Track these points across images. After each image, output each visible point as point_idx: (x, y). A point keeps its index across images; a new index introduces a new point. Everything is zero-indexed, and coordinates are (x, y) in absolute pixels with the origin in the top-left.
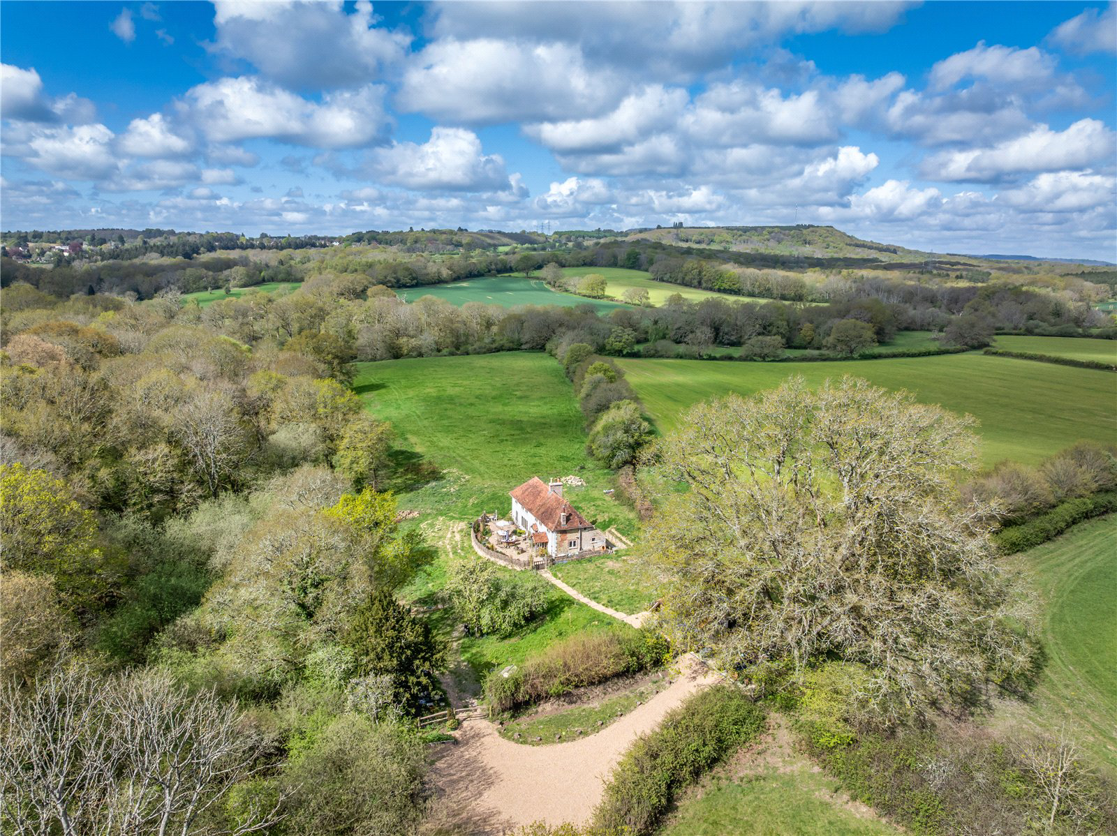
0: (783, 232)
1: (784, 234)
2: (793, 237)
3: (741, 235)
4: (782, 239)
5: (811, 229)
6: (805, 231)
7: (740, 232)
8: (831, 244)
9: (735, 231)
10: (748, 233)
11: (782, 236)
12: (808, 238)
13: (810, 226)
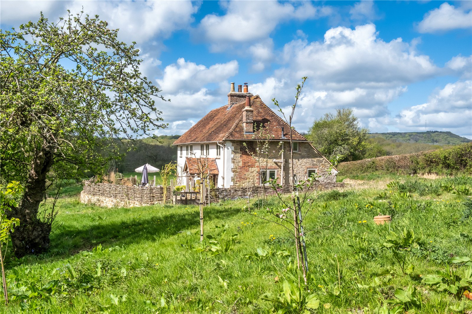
0: (419, 135)
1: (419, 136)
2: (425, 138)
3: (391, 137)
4: (419, 139)
5: (437, 133)
6: (432, 135)
7: (391, 136)
8: (451, 141)
9: (388, 135)
10: (395, 136)
11: (418, 137)
12: (436, 138)
13: (435, 132)
